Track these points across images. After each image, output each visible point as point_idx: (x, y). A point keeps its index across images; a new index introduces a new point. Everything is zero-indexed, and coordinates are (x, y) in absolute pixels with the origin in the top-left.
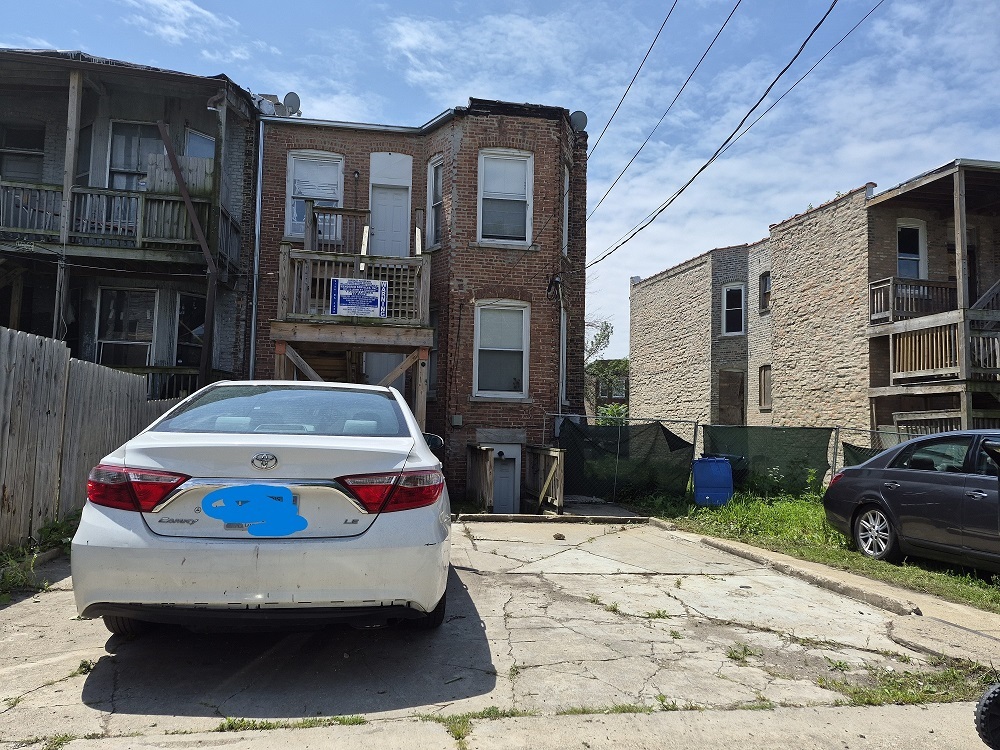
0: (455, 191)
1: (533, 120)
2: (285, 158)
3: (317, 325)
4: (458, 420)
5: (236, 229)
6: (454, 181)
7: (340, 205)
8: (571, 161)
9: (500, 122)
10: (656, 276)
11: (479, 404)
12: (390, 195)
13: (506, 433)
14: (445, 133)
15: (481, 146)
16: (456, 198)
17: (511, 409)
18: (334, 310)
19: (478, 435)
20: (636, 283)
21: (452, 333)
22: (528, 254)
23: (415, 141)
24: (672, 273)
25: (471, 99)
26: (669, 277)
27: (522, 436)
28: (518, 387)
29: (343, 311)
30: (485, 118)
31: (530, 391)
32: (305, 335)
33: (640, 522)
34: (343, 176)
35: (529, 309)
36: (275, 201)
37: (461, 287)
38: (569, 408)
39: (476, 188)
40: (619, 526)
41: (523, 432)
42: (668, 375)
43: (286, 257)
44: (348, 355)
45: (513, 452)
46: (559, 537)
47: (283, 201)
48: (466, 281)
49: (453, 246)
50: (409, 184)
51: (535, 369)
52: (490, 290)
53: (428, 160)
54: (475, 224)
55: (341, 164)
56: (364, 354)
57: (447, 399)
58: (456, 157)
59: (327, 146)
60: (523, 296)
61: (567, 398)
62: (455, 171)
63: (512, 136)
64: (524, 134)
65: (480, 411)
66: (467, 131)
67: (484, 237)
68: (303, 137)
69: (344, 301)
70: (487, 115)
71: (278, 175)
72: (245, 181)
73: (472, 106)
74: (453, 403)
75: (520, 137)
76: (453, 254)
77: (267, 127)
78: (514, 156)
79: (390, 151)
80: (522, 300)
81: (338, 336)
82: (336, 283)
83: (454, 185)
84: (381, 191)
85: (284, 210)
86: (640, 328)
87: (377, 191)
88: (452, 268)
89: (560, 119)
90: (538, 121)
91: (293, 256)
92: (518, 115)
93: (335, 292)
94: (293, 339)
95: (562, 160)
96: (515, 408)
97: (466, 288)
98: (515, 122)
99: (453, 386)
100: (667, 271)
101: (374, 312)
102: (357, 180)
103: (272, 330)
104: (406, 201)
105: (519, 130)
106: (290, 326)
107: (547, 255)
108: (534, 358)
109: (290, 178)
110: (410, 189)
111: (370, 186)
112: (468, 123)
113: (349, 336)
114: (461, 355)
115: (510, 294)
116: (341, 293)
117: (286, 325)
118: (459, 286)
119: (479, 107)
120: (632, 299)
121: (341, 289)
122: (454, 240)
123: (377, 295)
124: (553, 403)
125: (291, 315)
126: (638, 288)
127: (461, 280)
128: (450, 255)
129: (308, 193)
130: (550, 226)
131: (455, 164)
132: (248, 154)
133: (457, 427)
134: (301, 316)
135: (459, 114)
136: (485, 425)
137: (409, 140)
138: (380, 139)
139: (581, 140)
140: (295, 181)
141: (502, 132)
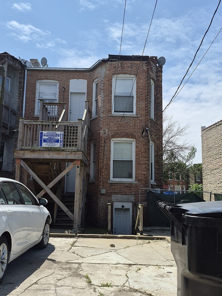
0: (102, 93)
1: (135, 62)
2: (35, 84)
3: (33, 151)
4: (103, 191)
5: (14, 113)
6: (102, 89)
7: (57, 102)
8: (155, 78)
9: (122, 64)
10: (211, 126)
11: (112, 184)
12: (78, 96)
13: (125, 197)
14: (99, 70)
15: (114, 74)
16: (103, 96)
17: (127, 186)
18: (41, 145)
19: (112, 198)
20: (204, 129)
21: (101, 153)
22: (134, 118)
23: (88, 74)
24: (218, 124)
25: (109, 55)
26: (217, 126)
27: (132, 198)
28: (130, 176)
29: (44, 145)
30: (115, 62)
31: (136, 178)
32: (29, 155)
33: (161, 239)
34: (58, 89)
35: (135, 142)
36: (31, 101)
37: (105, 133)
38: (156, 185)
39: (111, 91)
40: (147, 241)
41: (132, 197)
42: (218, 171)
43: (22, 124)
44: (51, 163)
45: (129, 205)
46: (112, 246)
47: (34, 101)
48: (107, 131)
49: (102, 116)
50: (86, 91)
51: (138, 168)
52: (118, 134)
53: (93, 81)
54: (111, 106)
55: (58, 85)
56: (66, 163)
57: (99, 182)
58: (103, 79)
59: (52, 78)
60: (132, 136)
61: (155, 181)
62: (102, 85)
63: (127, 69)
64: (132, 68)
65: (113, 187)
66: (108, 68)
67: (115, 112)
68: (42, 75)
69: (45, 141)
70: (116, 61)
71: (32, 91)
72: (19, 93)
73: (109, 58)
74: (101, 183)
75: (130, 69)
76: (102, 120)
77: (28, 72)
78: (127, 77)
79: (78, 79)
80: (131, 138)
81: (42, 156)
82: (42, 133)
83: (102, 91)
84: (75, 95)
85: (34, 104)
86: (206, 149)
87: (72, 95)
88: (101, 126)
89: (147, 61)
90: (138, 62)
91: (25, 123)
92: (129, 60)
93: (41, 137)
94: (23, 157)
95: (149, 78)
96: (129, 186)
97: (107, 133)
98: (128, 63)
99: (101, 176)
100: (216, 124)
101: (58, 145)
102: (64, 91)
103: (15, 154)
104: (85, 98)
105: (129, 67)
106: (22, 152)
107: (143, 118)
108: (138, 163)
109: (37, 91)
110: (86, 93)
111: (70, 93)
112: (108, 65)
113: (47, 156)
114: (105, 163)
115: (127, 135)
116: (44, 137)
117: (20, 152)
118: (104, 133)
119: (112, 58)
120: (202, 136)
121: (44, 136)
122: (102, 114)
123: (59, 138)
124: (146, 183)
125: (23, 147)
126: (205, 131)
127: (105, 130)
128: (100, 120)
129: (44, 97)
130: (144, 106)
131: (102, 82)
132: (20, 83)
133: (103, 194)
134: (27, 148)
135: (104, 61)
136: (116, 193)
137: (85, 73)
138: (74, 74)
139: (159, 69)
140: (39, 93)
141: (123, 68)
